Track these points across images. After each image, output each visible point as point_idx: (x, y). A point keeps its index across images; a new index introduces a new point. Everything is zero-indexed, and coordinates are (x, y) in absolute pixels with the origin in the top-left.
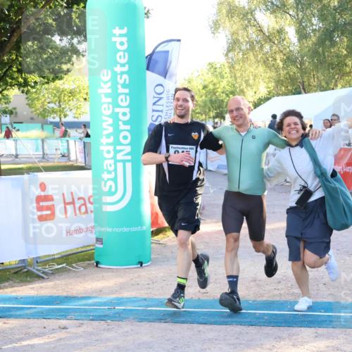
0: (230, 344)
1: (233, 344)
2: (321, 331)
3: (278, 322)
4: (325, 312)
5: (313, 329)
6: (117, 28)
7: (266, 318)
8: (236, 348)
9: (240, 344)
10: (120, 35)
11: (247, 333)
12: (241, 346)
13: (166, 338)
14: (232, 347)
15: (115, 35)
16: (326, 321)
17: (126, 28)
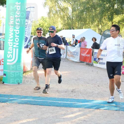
0: (50, 113)
1: (52, 113)
2: (80, 109)
3: (66, 106)
4: (81, 103)
5: (78, 108)
6: (17, 2)
7: (62, 104)
8: (53, 114)
9: (54, 113)
10: (18, 5)
11: (56, 109)
12: (55, 113)
13: (29, 110)
14: (51, 114)
15: (16, 5)
16: (82, 106)
17: (20, 3)
